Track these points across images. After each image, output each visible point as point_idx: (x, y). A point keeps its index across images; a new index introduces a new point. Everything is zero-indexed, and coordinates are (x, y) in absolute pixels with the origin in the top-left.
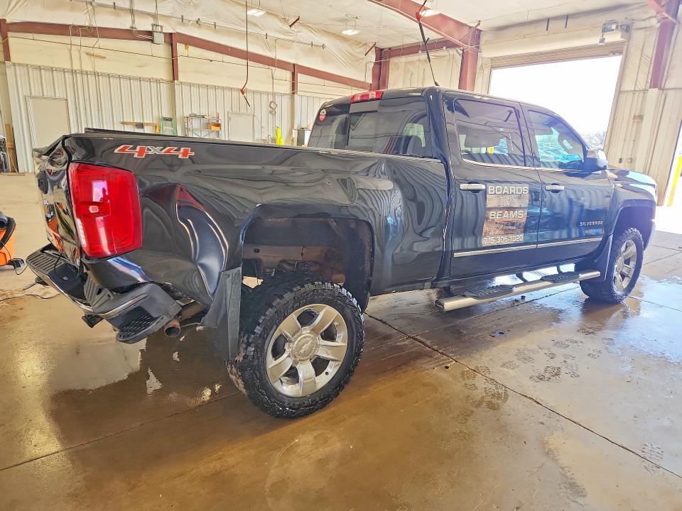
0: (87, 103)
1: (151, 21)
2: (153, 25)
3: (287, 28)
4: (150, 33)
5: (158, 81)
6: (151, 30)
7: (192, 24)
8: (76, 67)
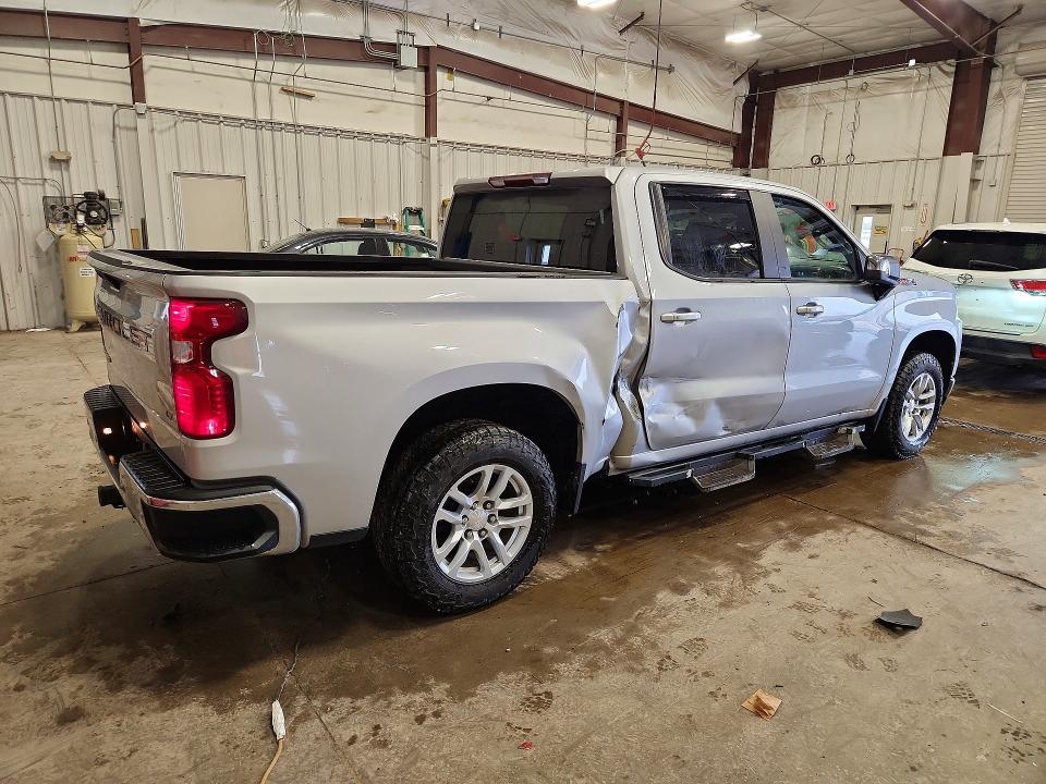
0: (280, 184)
1: (397, 24)
2: (399, 32)
3: (615, 36)
4: (394, 47)
5: (401, 140)
6: (395, 41)
7: (463, 29)
8: (263, 115)
